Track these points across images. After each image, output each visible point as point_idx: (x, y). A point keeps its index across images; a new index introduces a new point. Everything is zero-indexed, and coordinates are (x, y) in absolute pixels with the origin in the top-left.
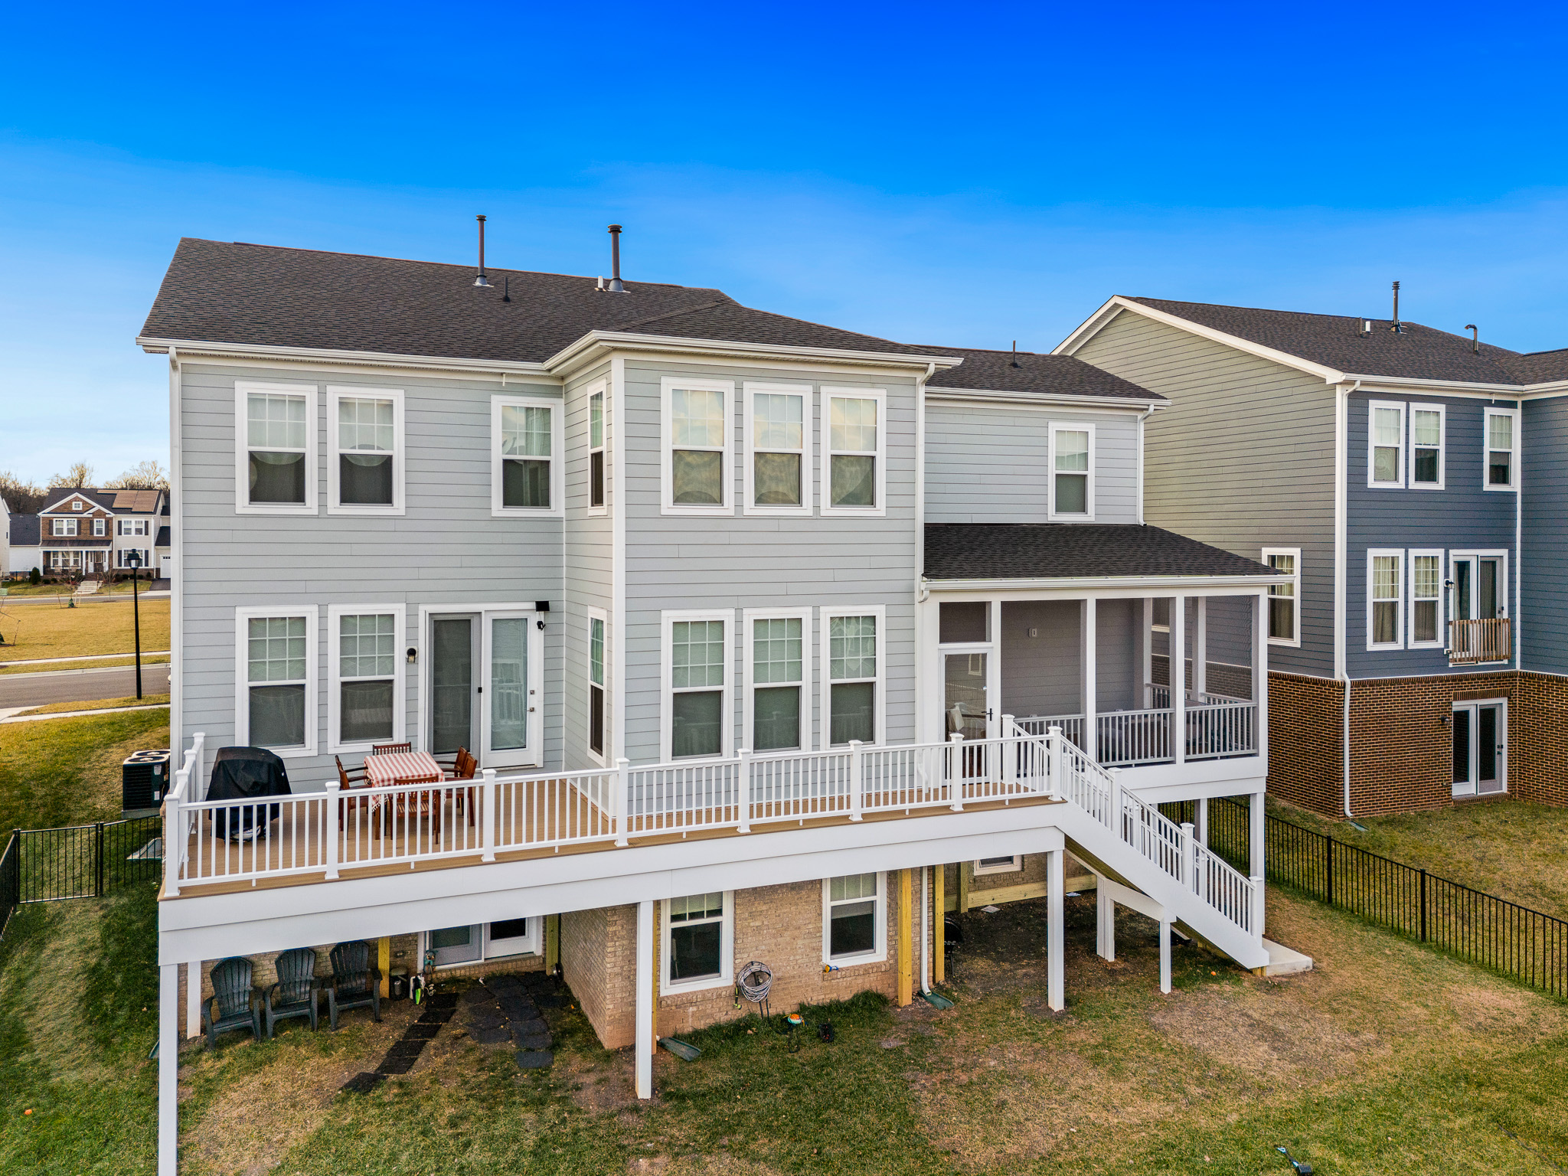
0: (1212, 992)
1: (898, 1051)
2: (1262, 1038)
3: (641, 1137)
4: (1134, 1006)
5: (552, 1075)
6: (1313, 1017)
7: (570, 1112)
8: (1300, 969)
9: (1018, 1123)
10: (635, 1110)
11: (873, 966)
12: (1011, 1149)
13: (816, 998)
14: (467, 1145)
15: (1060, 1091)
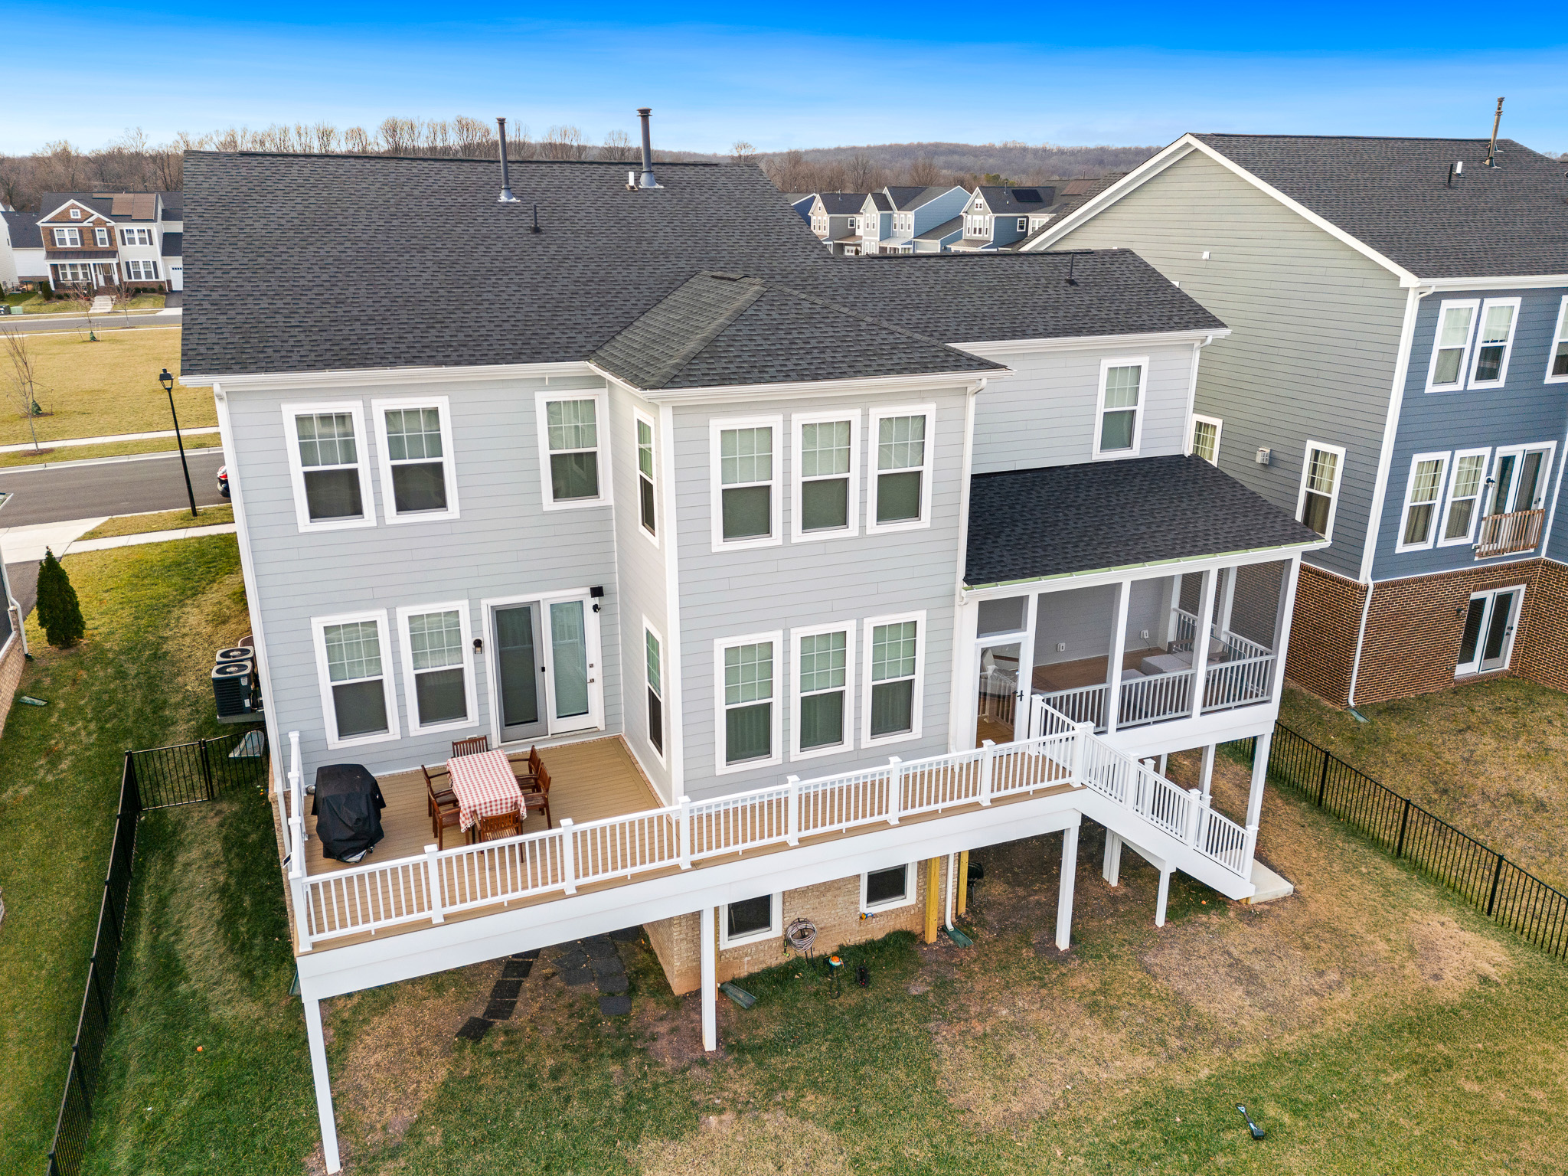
0: (1201, 925)
1: (922, 998)
2: (1238, 981)
3: (710, 1093)
4: (1130, 944)
5: (631, 1024)
6: (1287, 955)
7: (649, 1066)
8: (1281, 895)
9: (1023, 1079)
10: (703, 1062)
11: (903, 910)
12: (1016, 1107)
13: (854, 939)
14: (568, 1099)
15: (1060, 1043)
